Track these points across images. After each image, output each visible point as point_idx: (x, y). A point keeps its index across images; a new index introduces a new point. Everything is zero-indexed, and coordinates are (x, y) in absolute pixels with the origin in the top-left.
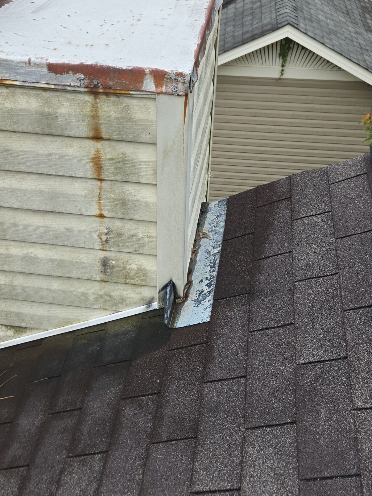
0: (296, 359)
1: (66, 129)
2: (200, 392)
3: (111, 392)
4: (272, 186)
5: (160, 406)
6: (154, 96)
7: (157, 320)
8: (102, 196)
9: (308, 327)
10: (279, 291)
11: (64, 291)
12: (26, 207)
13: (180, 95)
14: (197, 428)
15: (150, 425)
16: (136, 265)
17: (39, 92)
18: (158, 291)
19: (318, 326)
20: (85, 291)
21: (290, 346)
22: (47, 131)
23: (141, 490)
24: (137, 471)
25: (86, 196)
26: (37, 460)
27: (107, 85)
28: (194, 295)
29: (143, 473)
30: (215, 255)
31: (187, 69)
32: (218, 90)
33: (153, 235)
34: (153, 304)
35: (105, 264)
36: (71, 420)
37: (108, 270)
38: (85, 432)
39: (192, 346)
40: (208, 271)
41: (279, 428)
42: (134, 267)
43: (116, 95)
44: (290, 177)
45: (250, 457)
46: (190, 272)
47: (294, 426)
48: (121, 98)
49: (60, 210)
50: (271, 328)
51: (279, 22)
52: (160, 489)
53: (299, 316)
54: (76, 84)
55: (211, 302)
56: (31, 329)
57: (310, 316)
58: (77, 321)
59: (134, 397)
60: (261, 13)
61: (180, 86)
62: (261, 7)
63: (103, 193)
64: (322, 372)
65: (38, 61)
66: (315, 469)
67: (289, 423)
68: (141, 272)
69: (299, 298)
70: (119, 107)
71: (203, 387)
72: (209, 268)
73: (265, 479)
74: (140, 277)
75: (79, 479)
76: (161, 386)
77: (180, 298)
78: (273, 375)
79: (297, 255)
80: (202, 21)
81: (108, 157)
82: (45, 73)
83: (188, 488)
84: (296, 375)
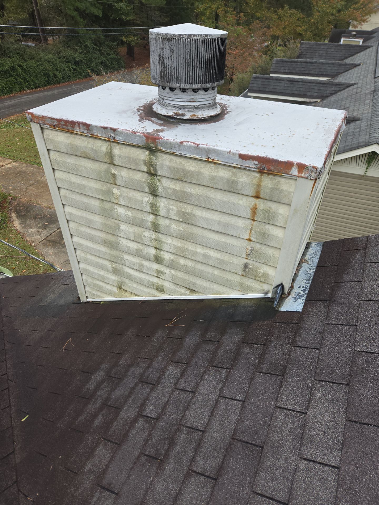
0: (354, 347)
1: (241, 190)
2: (290, 351)
3: (237, 337)
4: (354, 240)
5: (264, 352)
6: (295, 178)
7: (269, 303)
8: (253, 229)
9: (366, 330)
10: (349, 304)
11: (220, 276)
12: (210, 228)
13: (312, 179)
14: (285, 371)
15: (256, 361)
16: (263, 270)
17: (231, 169)
18: (273, 287)
19: (373, 331)
20: (232, 279)
21: (352, 338)
22: (230, 190)
23: (246, 396)
24: (245, 384)
25: (243, 228)
26: (192, 362)
27: (270, 169)
28: (294, 294)
29: (249, 387)
30: (310, 274)
31: (319, 165)
32: (330, 179)
33: (277, 256)
34: (269, 294)
35: (246, 266)
36: (213, 346)
37: (247, 270)
38: (220, 355)
39: (288, 323)
40: (304, 282)
41: (337, 385)
42: (262, 271)
43: (274, 175)
44: (368, 237)
45: (315, 397)
46: (293, 281)
47: (348, 387)
48: (276, 177)
49: (228, 233)
50: (341, 325)
51: (370, 141)
52: (258, 399)
53: (361, 322)
54: (253, 166)
55: (304, 301)
56: (199, 292)
57: (368, 323)
58: (224, 294)
59: (250, 343)
60: (359, 135)
61: (313, 174)
62: (360, 132)
63: (253, 227)
64: (372, 359)
65: (235, 152)
66: (358, 416)
67: (344, 384)
68: (265, 275)
69: (362, 311)
70: (274, 182)
71: (292, 348)
72: (305, 281)
73: (324, 412)
74: (264, 277)
75: (213, 379)
76: (266, 341)
77: (285, 294)
78: (338, 353)
79: (365, 285)
80: (332, 138)
81: (261, 208)
82: (237, 159)
83: (274, 403)
84: (353, 356)
